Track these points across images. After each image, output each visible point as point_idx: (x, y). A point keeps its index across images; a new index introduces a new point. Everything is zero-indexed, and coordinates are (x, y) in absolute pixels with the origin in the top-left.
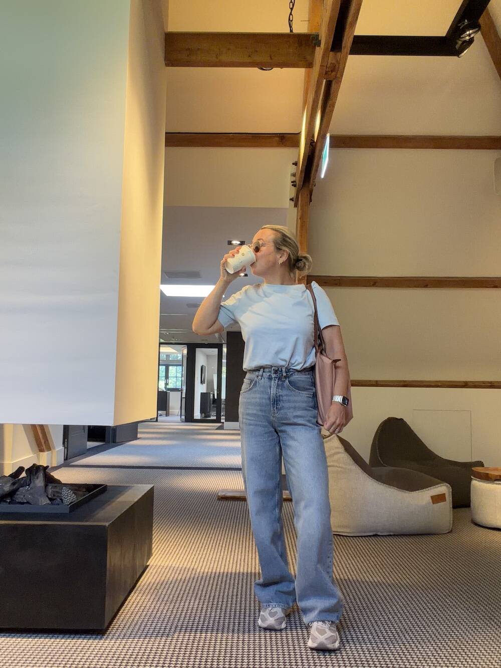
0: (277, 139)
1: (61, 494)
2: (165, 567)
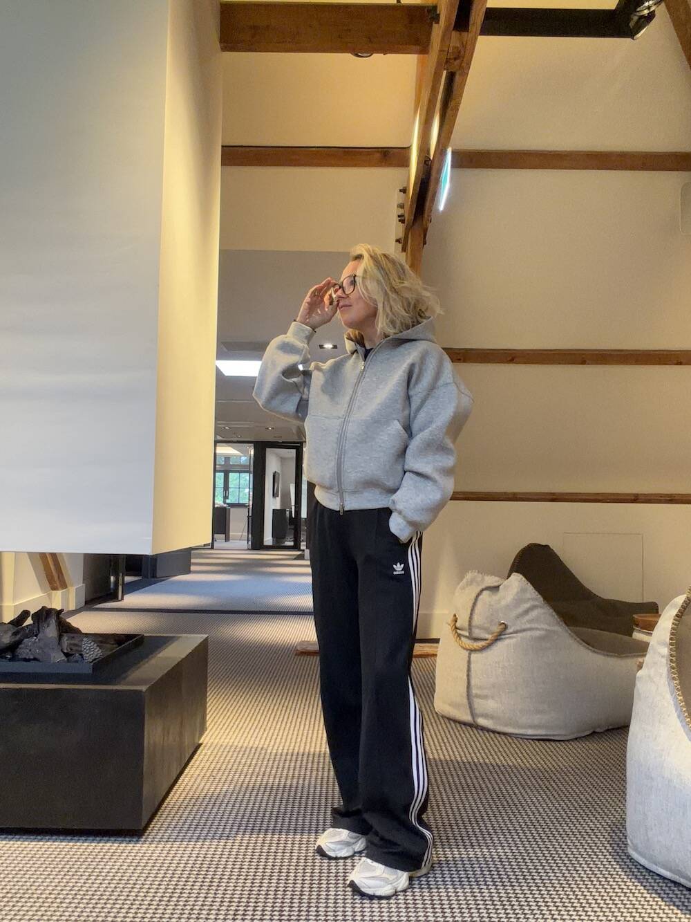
1: (81, 647)
2: (224, 746)
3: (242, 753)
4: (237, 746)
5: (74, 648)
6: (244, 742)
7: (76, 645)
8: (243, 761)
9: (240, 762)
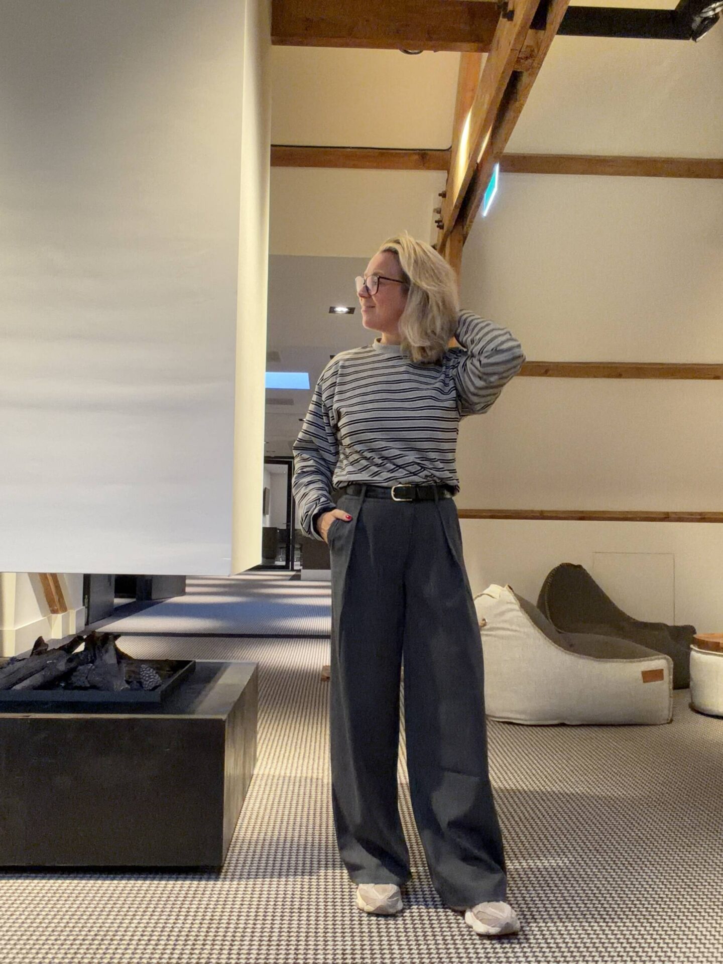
0: (416, 157)
1: (139, 674)
2: (276, 778)
3: (297, 784)
4: (290, 777)
5: (133, 675)
6: (296, 773)
7: (133, 672)
8: (302, 792)
9: (299, 794)
